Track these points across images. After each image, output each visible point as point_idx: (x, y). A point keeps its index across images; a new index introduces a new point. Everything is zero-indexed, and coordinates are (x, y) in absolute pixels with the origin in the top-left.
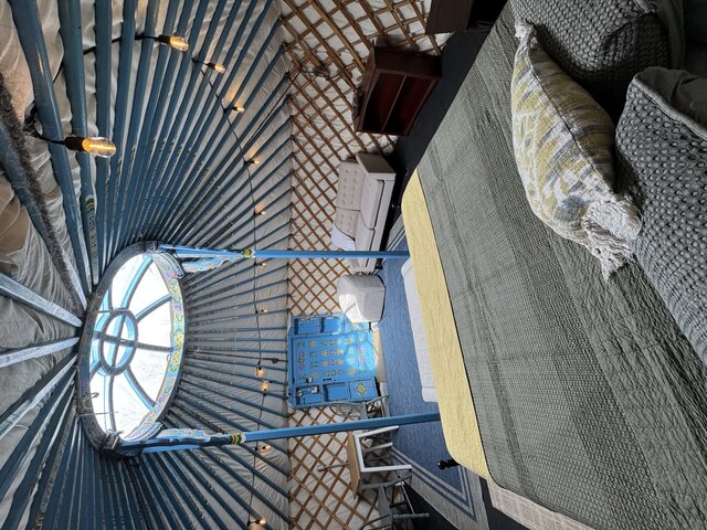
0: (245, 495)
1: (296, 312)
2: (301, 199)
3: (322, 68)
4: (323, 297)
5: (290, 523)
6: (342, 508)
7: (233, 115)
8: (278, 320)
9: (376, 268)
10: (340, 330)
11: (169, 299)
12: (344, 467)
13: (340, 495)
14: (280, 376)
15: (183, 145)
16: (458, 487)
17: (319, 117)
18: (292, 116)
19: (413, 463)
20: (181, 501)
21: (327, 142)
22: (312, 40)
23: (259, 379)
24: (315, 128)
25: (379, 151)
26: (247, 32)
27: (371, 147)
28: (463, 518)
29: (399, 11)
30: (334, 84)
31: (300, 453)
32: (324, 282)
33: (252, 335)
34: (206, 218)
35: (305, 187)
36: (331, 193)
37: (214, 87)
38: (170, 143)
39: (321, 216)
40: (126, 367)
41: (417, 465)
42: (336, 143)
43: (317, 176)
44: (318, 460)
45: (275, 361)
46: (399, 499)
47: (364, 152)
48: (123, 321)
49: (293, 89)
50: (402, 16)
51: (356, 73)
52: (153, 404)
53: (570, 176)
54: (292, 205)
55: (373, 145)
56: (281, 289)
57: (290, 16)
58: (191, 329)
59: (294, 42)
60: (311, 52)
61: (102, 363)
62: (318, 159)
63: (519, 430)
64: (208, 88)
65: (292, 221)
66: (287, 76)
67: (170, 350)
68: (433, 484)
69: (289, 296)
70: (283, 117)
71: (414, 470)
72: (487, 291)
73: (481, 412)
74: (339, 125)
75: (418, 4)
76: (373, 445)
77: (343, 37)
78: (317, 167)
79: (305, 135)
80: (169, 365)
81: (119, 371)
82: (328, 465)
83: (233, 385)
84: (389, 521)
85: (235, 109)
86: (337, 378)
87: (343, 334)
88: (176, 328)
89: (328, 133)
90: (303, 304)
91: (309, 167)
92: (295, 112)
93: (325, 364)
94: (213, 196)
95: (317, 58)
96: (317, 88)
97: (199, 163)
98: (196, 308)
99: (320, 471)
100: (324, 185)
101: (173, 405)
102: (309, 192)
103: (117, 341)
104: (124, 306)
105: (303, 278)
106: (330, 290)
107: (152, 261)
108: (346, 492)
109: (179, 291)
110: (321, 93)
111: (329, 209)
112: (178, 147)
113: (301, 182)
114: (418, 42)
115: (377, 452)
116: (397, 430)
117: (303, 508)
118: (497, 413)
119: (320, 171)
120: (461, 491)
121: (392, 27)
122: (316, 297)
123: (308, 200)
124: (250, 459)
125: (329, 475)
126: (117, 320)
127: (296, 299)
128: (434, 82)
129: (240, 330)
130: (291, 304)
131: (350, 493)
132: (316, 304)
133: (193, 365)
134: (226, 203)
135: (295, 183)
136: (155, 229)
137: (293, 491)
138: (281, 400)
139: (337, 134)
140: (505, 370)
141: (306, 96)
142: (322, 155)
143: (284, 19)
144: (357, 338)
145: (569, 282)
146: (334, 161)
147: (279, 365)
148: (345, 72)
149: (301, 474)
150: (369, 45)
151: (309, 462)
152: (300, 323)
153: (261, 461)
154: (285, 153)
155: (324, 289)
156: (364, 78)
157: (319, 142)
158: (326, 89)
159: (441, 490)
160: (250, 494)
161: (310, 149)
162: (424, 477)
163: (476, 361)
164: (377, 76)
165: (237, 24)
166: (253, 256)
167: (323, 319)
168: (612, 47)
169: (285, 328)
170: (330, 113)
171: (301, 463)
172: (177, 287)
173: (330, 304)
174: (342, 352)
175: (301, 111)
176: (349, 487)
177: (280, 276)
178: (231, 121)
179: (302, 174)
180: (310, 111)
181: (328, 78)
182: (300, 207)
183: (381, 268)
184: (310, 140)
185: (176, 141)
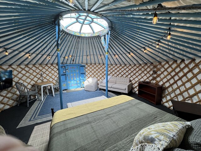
0: (37, 52)
1: (86, 66)
2: (118, 67)
3: (155, 72)
4: (91, 74)
5: (27, 65)
6: (30, 80)
7: (143, 50)
8: (85, 61)
9: (100, 89)
10: (81, 79)
11: (94, 33)
12: (42, 80)
13: (34, 79)
14: (69, 62)
15: (137, 37)
16: (39, 115)
17: (141, 72)
18: (141, 65)
19: (44, 101)
20: (40, 35)
21: (134, 74)
22: (162, 70)
23: (69, 56)
24: (138, 71)
25: (133, 88)
26: (165, 53)
27: (134, 86)
28: (29, 117)
29: (172, 93)
30: (151, 76)
31: (47, 68)
32: (95, 74)
33: (81, 54)
34: (115, 42)
35: (122, 68)
36: (120, 75)
37: (151, 45)
38: (138, 34)
39: (114, 73)
40: (77, 21)
41: (43, 102)
42: (134, 77)
43: (125, 71)
44: (44, 73)
45: (73, 60)
46: (32, 97)
47: (132, 84)
48: (90, 21)
49: (149, 65)
50: (171, 93)
51: (154, 82)
52: (66, 28)
53: (162, 137)
54: (117, 65)
55: (134, 87)
56: (93, 62)
57: (169, 64)
58: (85, 38)
59: (162, 65)
60: (159, 70)
61: (80, 16)
62: (130, 72)
63: (72, 131)
64: (151, 44)
65: (112, 65)
66: (152, 63)
67: (80, 33)
68: (38, 108)
69: (91, 64)
70: (141, 62)
71: (41, 102)
72: (108, 120)
73: (73, 120)
74: (140, 77)
75: (175, 98)
76: (48, 89)
77: (164, 78)
78: (127, 72)
79: (136, 68)
80: (76, 32)
81: (77, 20)
82: (43, 76)
83: (68, 49)
84: (27, 94)
85: (145, 50)
86: (68, 78)
87: (80, 79)
88: (86, 34)
89: (137, 74)
90: (89, 68)
91: (127, 69)
92: (142, 65)
93: (72, 74)
94: (121, 44)
95: (158, 71)
96: (149, 71)
97: (131, 41)
98: (91, 39)
99: (41, 73)
100: (122, 73)
101: (65, 33)
102: (120, 69)
103: (85, 19)
104: (94, 22)
105: (96, 68)
106: (93, 76)
107: (105, 29)
108: (35, 81)
109: (96, 35)
110: (148, 72)
111: (116, 75)
112: (136, 36)
113: (123, 67)
114: (165, 98)
115: (46, 90)
116: (53, 96)
117: (31, 69)
118: (74, 124)
119: (126, 72)
120: (38, 116)
121: (168, 91)
122: (91, 72)
123: (118, 69)
124: (47, 54)
125: (40, 76)
126: (91, 20)
127: (90, 66)
128: (154, 103)
129: (83, 51)
130: (89, 65)
131: (34, 83)
132: (89, 72)
133: (75, 38)
134: (119, 48)
135: (123, 66)
136: (114, 30)
137: (36, 66)
138: (62, 62)
139: (137, 77)
140: (88, 126)
141: (147, 68)
142: (131, 73)
143: (168, 62)
144: (79, 83)
145: (120, 142)
146: (129, 76)
147: (72, 61)
148: (154, 79)
149: (41, 68)
150: (162, 85)
151: (44, 70)
152: (83, 67)
153: (46, 57)
154: (131, 63)
155: (93, 74)
156: (153, 83)
157: (134, 72)
158: (149, 74)
159: (37, 110)
160: (37, 53)
161: (132, 70)
162: (40, 105)
163: (88, 118)
164: (155, 87)
165: (167, 51)
166: (106, 54)
167: (85, 74)
168: (197, 146)
169: (82, 63)
170: (143, 75)
171: (44, 68)
172: (97, 35)
173: (89, 76)
174: (75, 79)
175: (143, 67)
176: (36, 82)
177: (97, 61)
178: (141, 49)
179: (125, 67)
180: (143, 69)
181: (152, 74)
182: (116, 67)
183: (100, 90)
184: (135, 70)
185: (138, 35)
